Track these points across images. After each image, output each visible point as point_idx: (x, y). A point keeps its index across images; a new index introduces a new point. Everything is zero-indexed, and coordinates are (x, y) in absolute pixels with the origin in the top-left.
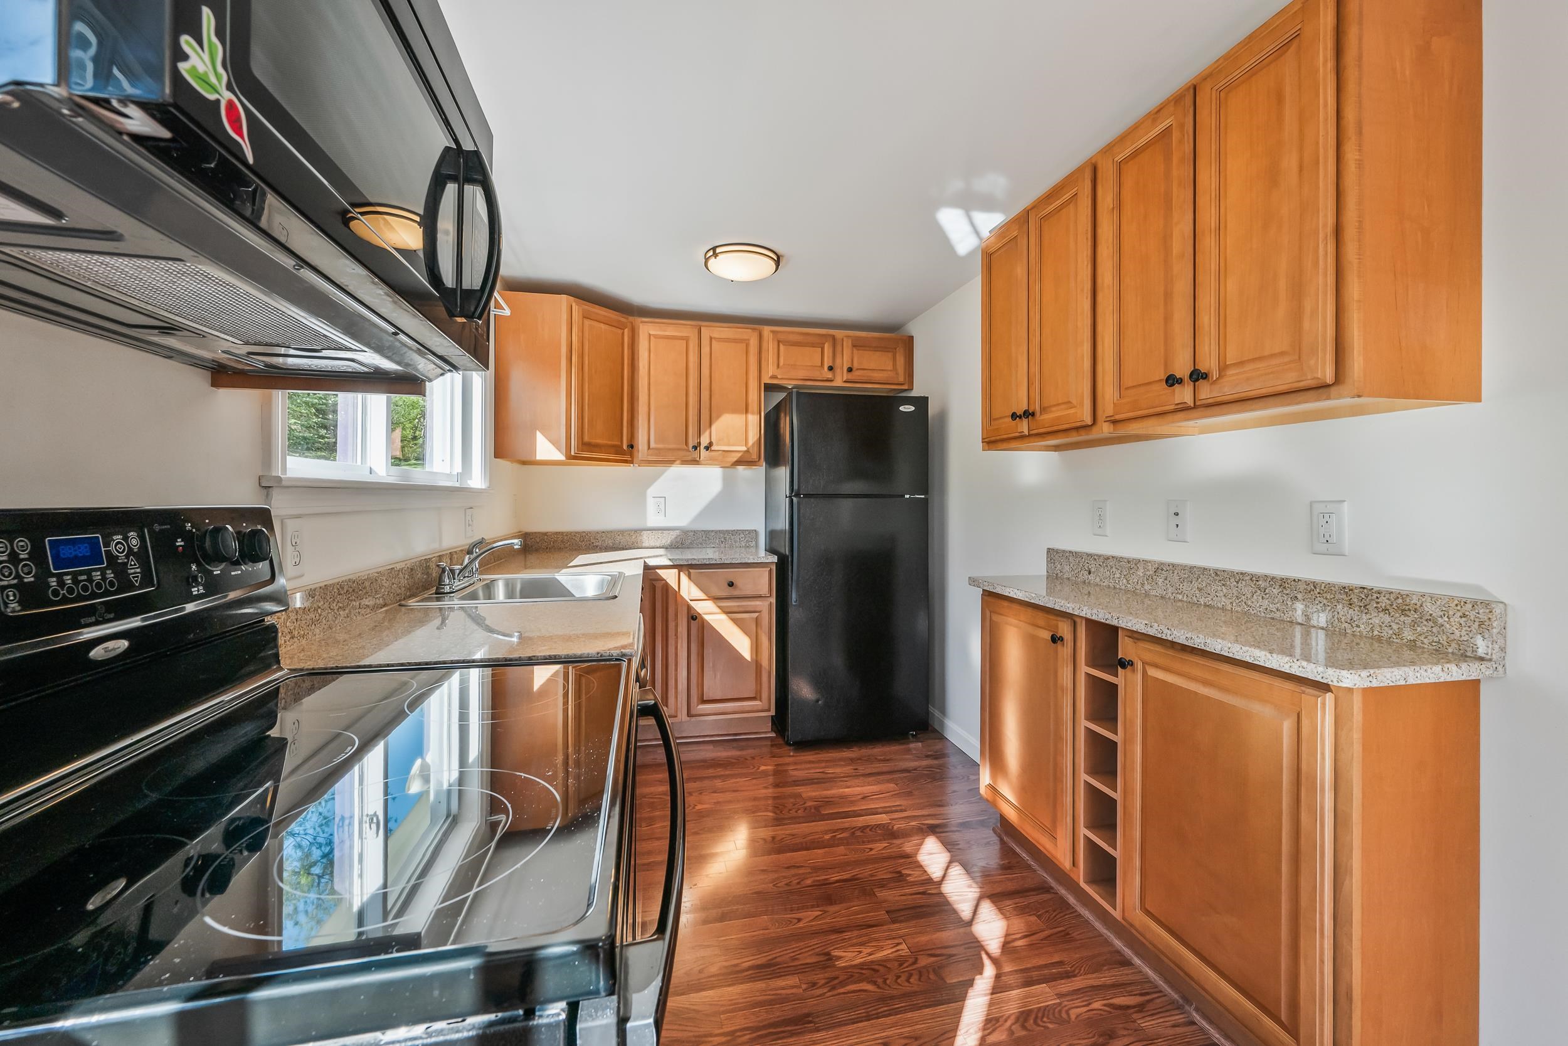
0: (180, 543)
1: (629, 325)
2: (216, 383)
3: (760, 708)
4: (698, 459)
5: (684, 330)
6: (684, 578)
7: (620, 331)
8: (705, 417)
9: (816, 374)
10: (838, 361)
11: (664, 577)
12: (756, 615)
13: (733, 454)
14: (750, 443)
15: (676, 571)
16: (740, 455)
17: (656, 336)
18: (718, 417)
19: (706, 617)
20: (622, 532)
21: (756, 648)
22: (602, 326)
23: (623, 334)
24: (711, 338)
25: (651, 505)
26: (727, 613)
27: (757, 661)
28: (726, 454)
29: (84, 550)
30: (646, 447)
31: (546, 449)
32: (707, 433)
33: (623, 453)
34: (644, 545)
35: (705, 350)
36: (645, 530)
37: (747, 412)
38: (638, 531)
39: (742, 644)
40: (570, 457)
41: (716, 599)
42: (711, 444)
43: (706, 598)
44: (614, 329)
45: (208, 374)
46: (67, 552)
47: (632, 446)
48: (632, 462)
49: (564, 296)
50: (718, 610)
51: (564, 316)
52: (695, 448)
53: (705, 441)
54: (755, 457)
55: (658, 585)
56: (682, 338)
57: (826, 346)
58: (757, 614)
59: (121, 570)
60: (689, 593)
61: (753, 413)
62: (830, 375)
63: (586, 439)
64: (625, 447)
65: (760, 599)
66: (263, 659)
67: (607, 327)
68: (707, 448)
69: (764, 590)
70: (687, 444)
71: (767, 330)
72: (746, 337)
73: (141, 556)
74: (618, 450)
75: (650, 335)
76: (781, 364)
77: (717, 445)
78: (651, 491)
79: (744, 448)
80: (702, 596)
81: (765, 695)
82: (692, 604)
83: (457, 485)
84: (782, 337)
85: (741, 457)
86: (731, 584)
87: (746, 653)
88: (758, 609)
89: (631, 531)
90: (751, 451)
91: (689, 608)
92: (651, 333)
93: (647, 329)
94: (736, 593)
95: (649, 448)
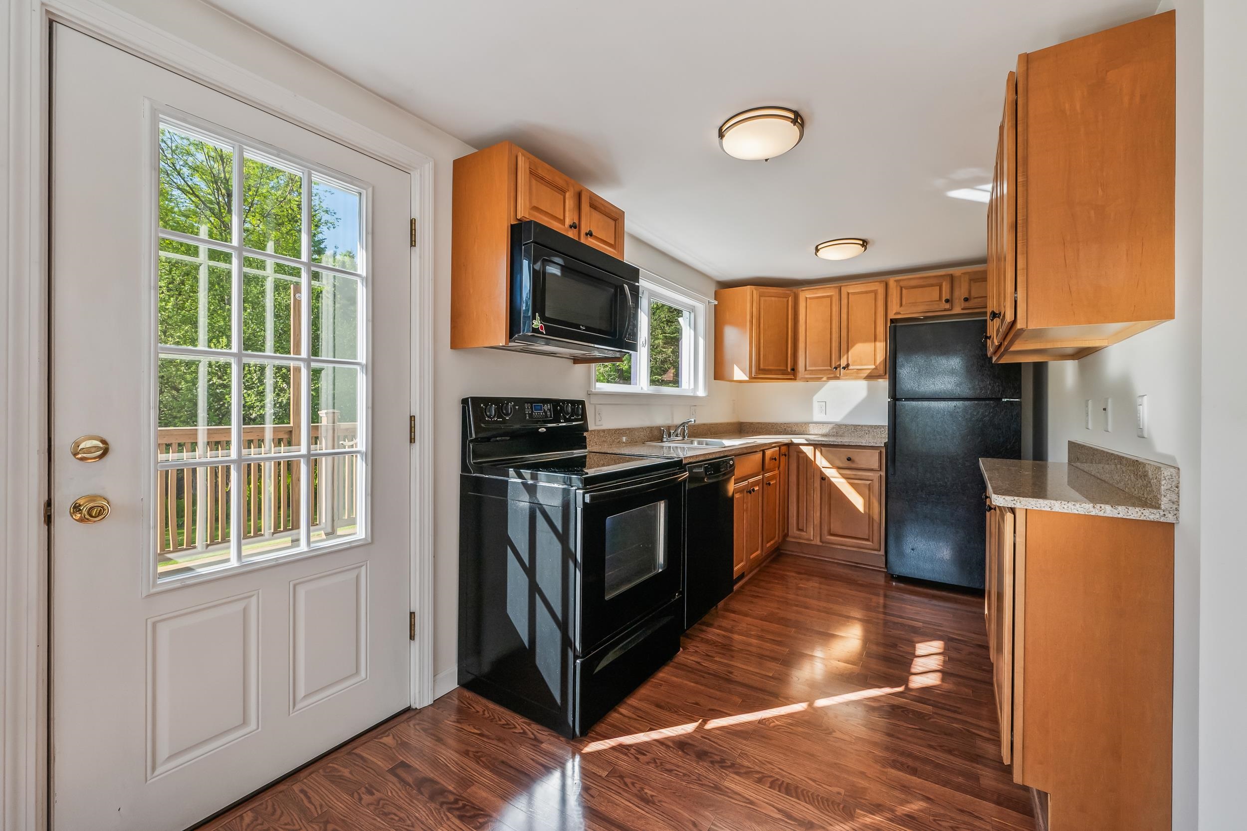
0: (559, 408)
1: (792, 294)
2: (574, 363)
3: (871, 547)
4: (838, 376)
5: (829, 291)
6: (818, 453)
7: (785, 300)
8: (844, 345)
9: (935, 307)
10: (957, 293)
11: (805, 451)
12: (868, 482)
13: (864, 371)
14: (878, 362)
15: (812, 448)
16: (868, 371)
17: (810, 298)
18: (853, 346)
19: (833, 480)
20: (797, 424)
21: (868, 504)
22: (773, 298)
23: (788, 301)
24: (848, 294)
25: (816, 405)
26: (846, 478)
27: (869, 515)
28: (859, 371)
29: (539, 408)
30: (804, 369)
31: (739, 374)
32: (845, 357)
33: (788, 374)
34: (811, 433)
35: (844, 302)
36: (811, 423)
37: (875, 340)
38: (807, 424)
39: (858, 502)
40: (751, 378)
41: (839, 468)
42: (848, 365)
43: (831, 466)
44: (781, 299)
45: (572, 361)
46: (537, 407)
47: (793, 370)
48: (795, 379)
49: (749, 287)
50: (838, 475)
51: (749, 298)
52: (836, 368)
53: (843, 363)
54: (882, 372)
55: (801, 455)
56: (828, 297)
57: (944, 284)
58: (870, 482)
59: (546, 413)
60: (821, 463)
61: (880, 341)
62: (947, 306)
63: (762, 367)
64: (789, 370)
65: (873, 472)
66: (582, 445)
67: (776, 299)
68: (844, 368)
69: (876, 465)
70: (831, 366)
71: (892, 281)
72: (873, 288)
73: (550, 410)
74: (784, 372)
75: (806, 298)
76: (904, 303)
77: (852, 365)
78: (817, 397)
79: (873, 367)
80: (828, 465)
81: (876, 538)
82: (823, 470)
83: (692, 394)
84: (902, 284)
85: (870, 373)
86: (849, 459)
87: (861, 508)
88: (870, 478)
89: (802, 423)
90: (878, 368)
91: (821, 472)
92: (807, 296)
93: (805, 294)
94: (853, 466)
95: (806, 370)
